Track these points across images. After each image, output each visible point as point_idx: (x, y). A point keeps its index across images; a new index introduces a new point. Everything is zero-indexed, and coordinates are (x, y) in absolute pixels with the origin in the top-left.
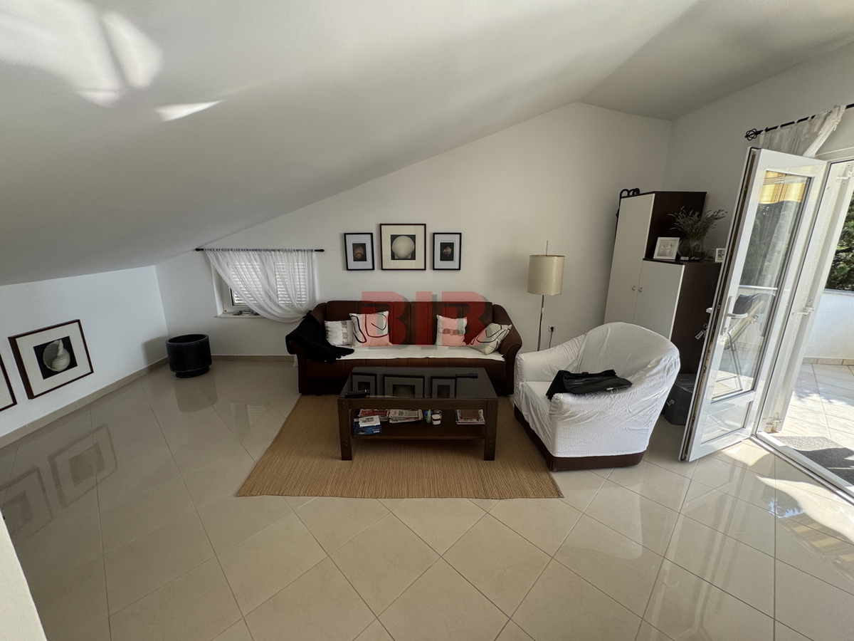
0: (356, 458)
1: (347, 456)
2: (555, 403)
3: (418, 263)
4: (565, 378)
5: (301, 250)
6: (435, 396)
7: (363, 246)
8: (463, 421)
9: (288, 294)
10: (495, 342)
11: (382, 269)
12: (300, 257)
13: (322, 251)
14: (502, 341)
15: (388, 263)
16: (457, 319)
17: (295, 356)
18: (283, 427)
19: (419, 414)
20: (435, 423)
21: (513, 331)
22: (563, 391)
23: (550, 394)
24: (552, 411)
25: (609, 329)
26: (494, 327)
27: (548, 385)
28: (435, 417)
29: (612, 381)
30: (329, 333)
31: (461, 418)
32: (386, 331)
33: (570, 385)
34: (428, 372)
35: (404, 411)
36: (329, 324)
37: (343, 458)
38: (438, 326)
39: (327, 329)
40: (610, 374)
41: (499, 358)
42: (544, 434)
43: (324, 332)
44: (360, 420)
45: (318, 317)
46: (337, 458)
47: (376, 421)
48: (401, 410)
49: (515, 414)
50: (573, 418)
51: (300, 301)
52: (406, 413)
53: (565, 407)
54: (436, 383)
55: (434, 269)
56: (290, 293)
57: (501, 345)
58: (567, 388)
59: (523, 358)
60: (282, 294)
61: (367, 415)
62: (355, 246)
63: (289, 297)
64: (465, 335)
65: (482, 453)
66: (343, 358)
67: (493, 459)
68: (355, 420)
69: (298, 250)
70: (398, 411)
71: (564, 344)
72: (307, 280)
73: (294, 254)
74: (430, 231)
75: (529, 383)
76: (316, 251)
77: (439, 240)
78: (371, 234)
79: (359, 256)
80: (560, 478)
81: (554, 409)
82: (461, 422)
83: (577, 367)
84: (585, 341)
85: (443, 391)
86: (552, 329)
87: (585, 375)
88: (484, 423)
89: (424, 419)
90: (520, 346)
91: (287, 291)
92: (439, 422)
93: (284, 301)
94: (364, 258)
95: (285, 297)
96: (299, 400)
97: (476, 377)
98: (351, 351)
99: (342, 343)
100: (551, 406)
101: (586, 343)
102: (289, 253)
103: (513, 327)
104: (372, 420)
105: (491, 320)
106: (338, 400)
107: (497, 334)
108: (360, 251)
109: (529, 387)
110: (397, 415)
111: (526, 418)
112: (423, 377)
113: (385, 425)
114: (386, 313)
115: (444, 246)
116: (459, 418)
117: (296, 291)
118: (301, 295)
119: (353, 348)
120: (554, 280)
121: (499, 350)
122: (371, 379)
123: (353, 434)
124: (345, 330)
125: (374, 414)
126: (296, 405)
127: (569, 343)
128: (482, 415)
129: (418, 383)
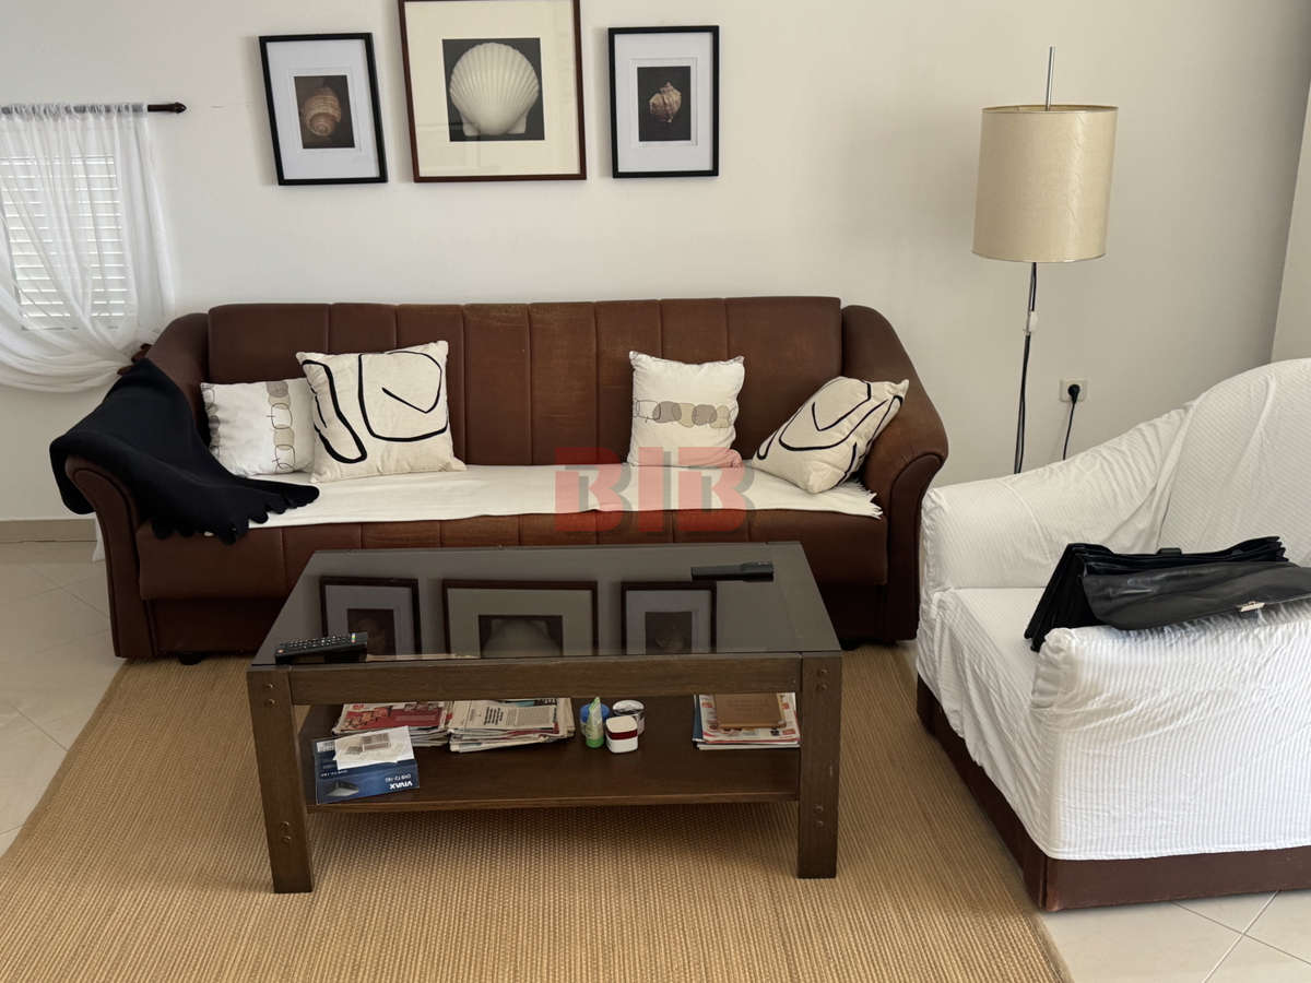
0: (329, 883)
1: (292, 877)
2: (1050, 663)
3: (554, 151)
4: (1092, 571)
5: (93, 109)
6: (637, 650)
7: (338, 85)
8: (721, 736)
9: (56, 284)
10: (846, 449)
11: (418, 179)
12: (92, 135)
13: (177, 108)
14: (874, 443)
15: (439, 152)
16: (707, 366)
17: (93, 516)
18: (57, 781)
19: (559, 716)
20: (618, 746)
21: (917, 404)
22: (1081, 616)
23: (1036, 634)
24: (1042, 693)
25: (1273, 385)
26: (843, 393)
27: (1030, 600)
28: (617, 725)
29: (1266, 577)
30: (222, 429)
31: (714, 727)
32: (440, 417)
33: (1108, 598)
34: (608, 564)
35: (505, 708)
36: (219, 395)
37: (280, 886)
38: (638, 393)
39: (211, 413)
40: (1264, 551)
41: (860, 504)
42: (1016, 779)
43: (202, 426)
44: (340, 746)
45: (178, 371)
46: (256, 887)
47: (399, 746)
48: (494, 706)
49: (918, 712)
50: (1116, 718)
51: (105, 308)
52: (512, 713)
53: (1086, 676)
54: (641, 604)
55: (617, 174)
56: (64, 278)
57: (867, 457)
58: (1097, 607)
59: (944, 503)
60: (34, 283)
61: (365, 726)
62: (308, 88)
63: (61, 295)
64: (737, 424)
65: (791, 852)
66: (274, 520)
67: (829, 871)
68: (321, 746)
69: (81, 110)
70: (481, 706)
71: (1101, 448)
72: (124, 226)
73: (71, 124)
74: (595, 22)
75: (967, 595)
76: (152, 108)
77: (635, 55)
78: (367, 38)
79: (323, 126)
80: (1069, 933)
81: (1049, 687)
82: (712, 739)
83: (1150, 533)
84: (1182, 433)
85: (667, 631)
86: (1074, 391)
87: (1170, 559)
88: (795, 744)
89: (578, 736)
90: (937, 461)
91: (51, 271)
92: (631, 745)
93: (40, 308)
94: (341, 136)
95: (46, 296)
96: (117, 681)
97: (768, 577)
98: (309, 495)
99: (272, 467)
100: (1037, 676)
101: (1186, 443)
102: (49, 122)
103: (916, 389)
104: (384, 742)
105: (835, 363)
106: (250, 676)
107: (855, 418)
108: (325, 106)
109: (965, 610)
110: (478, 723)
111: (954, 722)
112: (592, 586)
113: (432, 759)
114: (440, 350)
115: (651, 79)
116: (705, 727)
117: (84, 271)
118: (104, 283)
119: (314, 482)
120: (1075, 203)
121: (860, 476)
122: (397, 600)
123: (311, 798)
124: (281, 417)
125: (391, 720)
126: (107, 701)
127: (1122, 442)
128: (790, 716)
129: (572, 608)
